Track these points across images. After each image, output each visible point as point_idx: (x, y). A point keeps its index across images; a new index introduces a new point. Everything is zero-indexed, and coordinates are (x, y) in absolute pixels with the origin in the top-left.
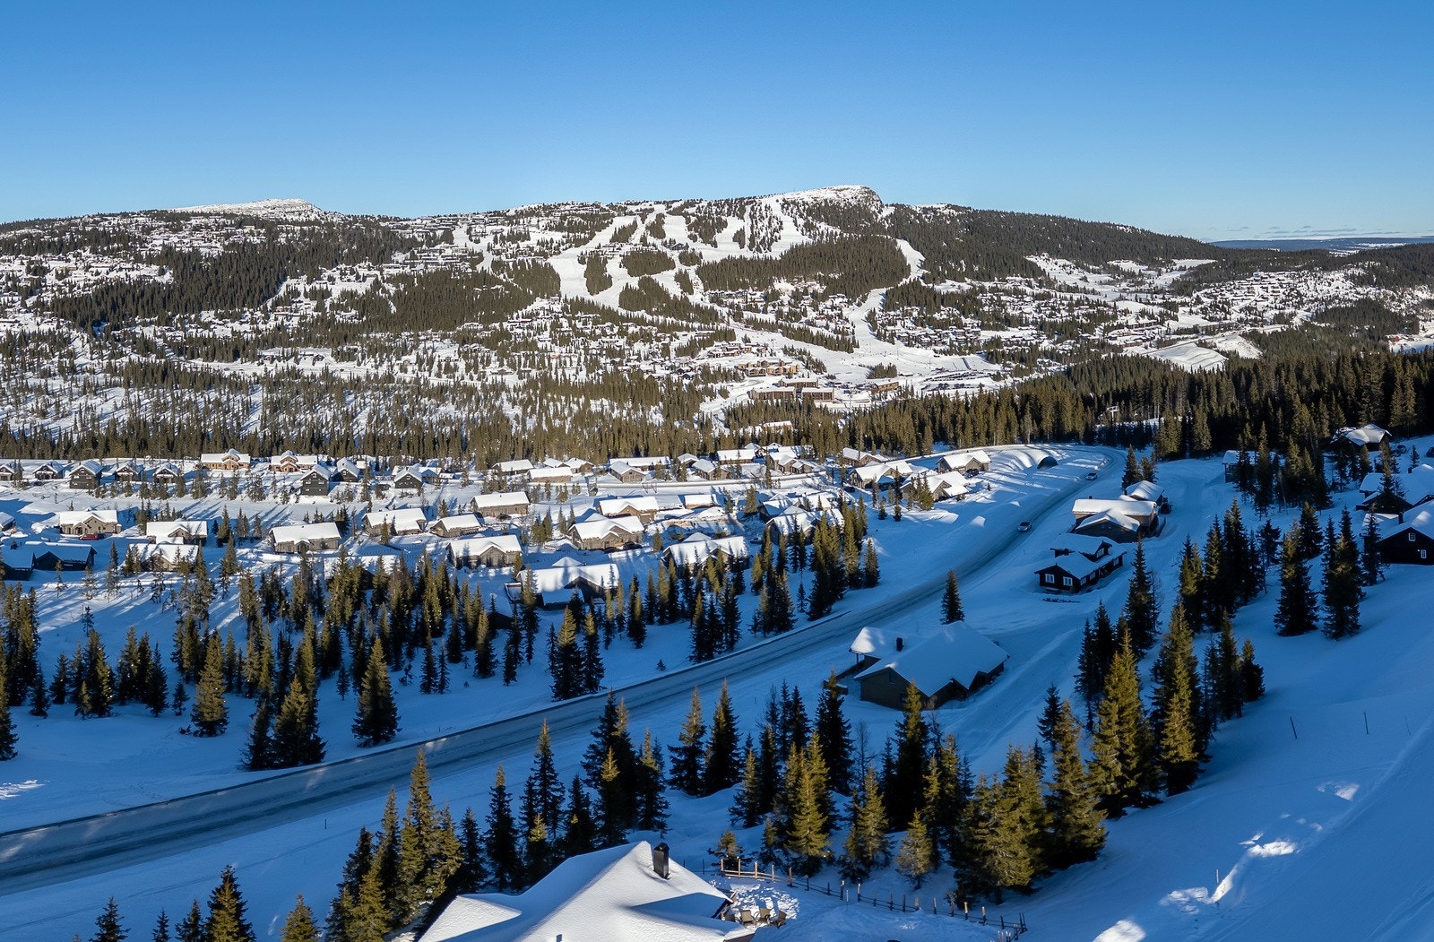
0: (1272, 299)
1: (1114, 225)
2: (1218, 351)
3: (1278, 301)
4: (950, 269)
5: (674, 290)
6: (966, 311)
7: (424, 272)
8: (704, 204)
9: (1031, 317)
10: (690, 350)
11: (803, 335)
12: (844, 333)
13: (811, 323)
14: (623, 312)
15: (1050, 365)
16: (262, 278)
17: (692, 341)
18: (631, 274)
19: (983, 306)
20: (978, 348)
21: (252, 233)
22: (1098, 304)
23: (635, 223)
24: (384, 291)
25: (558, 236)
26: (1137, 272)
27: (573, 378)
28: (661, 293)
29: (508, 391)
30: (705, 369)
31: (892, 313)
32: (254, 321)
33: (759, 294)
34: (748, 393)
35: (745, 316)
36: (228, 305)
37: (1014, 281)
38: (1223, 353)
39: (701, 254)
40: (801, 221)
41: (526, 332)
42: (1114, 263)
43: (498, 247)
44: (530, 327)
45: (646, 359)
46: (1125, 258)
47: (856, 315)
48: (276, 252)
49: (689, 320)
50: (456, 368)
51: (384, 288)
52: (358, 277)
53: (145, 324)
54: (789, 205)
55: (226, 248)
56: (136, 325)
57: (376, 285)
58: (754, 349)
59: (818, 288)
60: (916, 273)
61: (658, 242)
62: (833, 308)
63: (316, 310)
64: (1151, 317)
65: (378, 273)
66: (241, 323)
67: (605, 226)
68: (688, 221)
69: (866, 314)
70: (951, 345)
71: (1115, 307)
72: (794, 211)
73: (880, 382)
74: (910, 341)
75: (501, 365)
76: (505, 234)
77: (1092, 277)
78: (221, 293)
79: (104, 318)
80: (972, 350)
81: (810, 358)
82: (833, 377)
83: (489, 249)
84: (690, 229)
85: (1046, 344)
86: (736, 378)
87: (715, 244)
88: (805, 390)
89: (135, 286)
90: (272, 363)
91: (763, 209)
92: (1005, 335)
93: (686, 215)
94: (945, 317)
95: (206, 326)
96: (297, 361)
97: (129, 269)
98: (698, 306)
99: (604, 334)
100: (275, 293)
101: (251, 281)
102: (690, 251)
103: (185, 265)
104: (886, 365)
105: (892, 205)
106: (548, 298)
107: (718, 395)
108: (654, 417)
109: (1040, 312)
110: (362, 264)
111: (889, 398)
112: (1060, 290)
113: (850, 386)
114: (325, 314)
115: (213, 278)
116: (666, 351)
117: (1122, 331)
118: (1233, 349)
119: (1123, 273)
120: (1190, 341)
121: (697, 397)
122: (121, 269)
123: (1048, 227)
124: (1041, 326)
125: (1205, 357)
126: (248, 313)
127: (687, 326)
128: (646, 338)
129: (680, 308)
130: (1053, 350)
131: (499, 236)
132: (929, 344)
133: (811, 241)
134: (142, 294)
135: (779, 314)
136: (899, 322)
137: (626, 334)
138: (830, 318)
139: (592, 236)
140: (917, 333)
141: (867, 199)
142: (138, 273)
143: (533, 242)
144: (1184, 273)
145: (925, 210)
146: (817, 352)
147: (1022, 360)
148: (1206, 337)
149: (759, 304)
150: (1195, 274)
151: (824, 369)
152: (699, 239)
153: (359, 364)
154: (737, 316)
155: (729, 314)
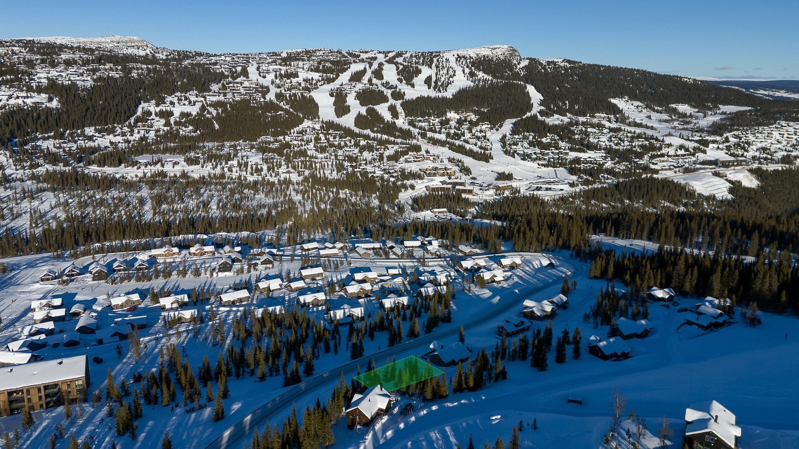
0: (784, 143)
1: (681, 78)
2: (727, 180)
3: (789, 145)
4: (558, 107)
5: (387, 116)
6: (563, 138)
7: (233, 100)
8: (408, 55)
9: (604, 144)
10: (395, 158)
11: (461, 150)
12: (485, 149)
13: (466, 141)
14: (357, 130)
15: (608, 179)
16: (125, 103)
17: (397, 152)
18: (362, 104)
19: (575, 134)
20: (565, 164)
21: (111, 69)
22: (652, 138)
23: (365, 68)
24: (209, 113)
25: (316, 76)
26: (688, 114)
27: (329, 177)
28: (379, 118)
29: (293, 184)
30: (403, 171)
31: (517, 137)
32: (123, 134)
33: (437, 120)
34: (426, 187)
35: (428, 136)
36: (103, 123)
37: (601, 117)
38: (730, 182)
39: (404, 93)
40: (467, 71)
41: (299, 143)
42: (674, 106)
43: (278, 81)
44: (302, 140)
45: (370, 163)
46: (683, 102)
47: (494, 136)
48: (132, 84)
49: (395, 137)
50: (262, 169)
51: (208, 111)
52: (190, 102)
53: (45, 139)
54: (461, 58)
55: (94, 80)
56: (39, 139)
57: (203, 108)
58: (431, 158)
59: (473, 117)
60: (536, 109)
61: (378, 82)
62: (481, 131)
63: (165, 125)
64: (687, 150)
65: (203, 99)
66: (115, 136)
67: (345, 70)
68: (398, 68)
69: (501, 136)
70: (549, 161)
71: (663, 141)
72: (464, 63)
73: (502, 184)
74: (525, 157)
75: (288, 167)
76: (283, 72)
77: (655, 116)
78: (97, 115)
79: (13, 136)
80: (561, 165)
81: (463, 165)
82: (474, 178)
83: (273, 82)
84: (398, 74)
85: (609, 164)
86: (420, 177)
87: (413, 86)
88: (457, 187)
89: (32, 110)
90: (146, 167)
91: (445, 60)
92: (583, 156)
93: (396, 64)
94: (549, 140)
95: (90, 138)
96: (163, 166)
97: (25, 97)
98: (401, 128)
99: (346, 145)
100: (135, 113)
101: (117, 105)
102: (398, 90)
103: (67, 94)
104: (507, 173)
105: (528, 59)
106: (312, 120)
107: (409, 188)
108: (374, 201)
109: (611, 141)
110: (191, 93)
111: (505, 195)
112: (629, 125)
113: (484, 185)
114: (171, 128)
115: (89, 104)
116: (381, 157)
117: (662, 159)
118: (738, 179)
119: (679, 113)
120: (708, 170)
121: (397, 189)
122: (18, 97)
123: (632, 78)
124: (609, 151)
125: (715, 183)
126: (118, 128)
127: (394, 141)
128: (370, 148)
129: (390, 129)
130: (613, 168)
131: (278, 73)
132: (535, 159)
133: (472, 84)
134: (39, 117)
135: (448, 135)
136: (519, 143)
137: (359, 145)
138: (478, 138)
139: (338, 76)
140: (529, 151)
141: (511, 55)
142: (33, 100)
143: (300, 79)
144: (724, 116)
145: (549, 63)
146: (468, 161)
147: (591, 175)
148: (721, 169)
149: (437, 127)
150: (731, 119)
151: (471, 173)
152: (404, 82)
153: (203, 167)
154: (424, 136)
155: (419, 133)
